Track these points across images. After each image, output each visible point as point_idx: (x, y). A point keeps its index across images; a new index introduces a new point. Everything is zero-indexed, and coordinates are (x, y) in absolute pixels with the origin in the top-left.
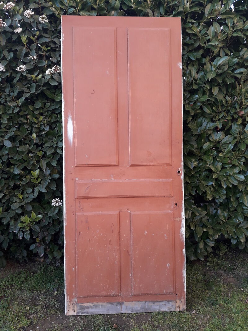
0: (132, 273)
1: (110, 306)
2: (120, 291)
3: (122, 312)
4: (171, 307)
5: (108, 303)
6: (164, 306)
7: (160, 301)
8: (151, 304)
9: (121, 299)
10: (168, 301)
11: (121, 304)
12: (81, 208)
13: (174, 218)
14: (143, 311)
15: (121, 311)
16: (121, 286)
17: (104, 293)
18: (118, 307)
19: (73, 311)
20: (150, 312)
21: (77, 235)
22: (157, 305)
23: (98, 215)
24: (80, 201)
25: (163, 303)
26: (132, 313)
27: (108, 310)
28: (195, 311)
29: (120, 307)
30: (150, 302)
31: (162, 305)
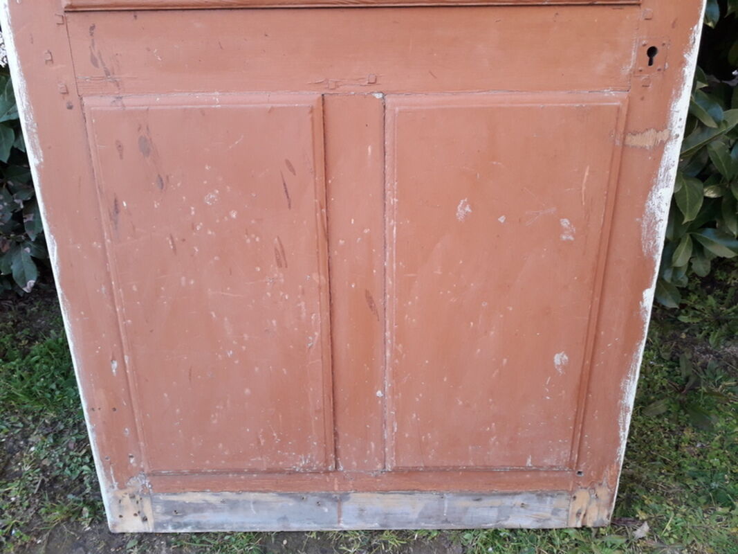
0: (388, 385)
1: (291, 504)
2: (332, 455)
3: (341, 525)
4: (549, 515)
5: (280, 495)
6: (522, 509)
7: (505, 494)
8: (463, 502)
9: (336, 481)
10: (539, 495)
11: (339, 500)
12: (108, 73)
13: (625, 133)
14: (432, 526)
15: (339, 522)
16: (336, 434)
17: (264, 462)
18: (326, 510)
19: (138, 519)
20: (459, 528)
21: (104, 217)
22: (491, 507)
23: (202, 112)
24: (92, 28)
25: (518, 500)
26: (382, 532)
27: (285, 518)
29: (334, 510)
30: (462, 495)
31: (512, 507)
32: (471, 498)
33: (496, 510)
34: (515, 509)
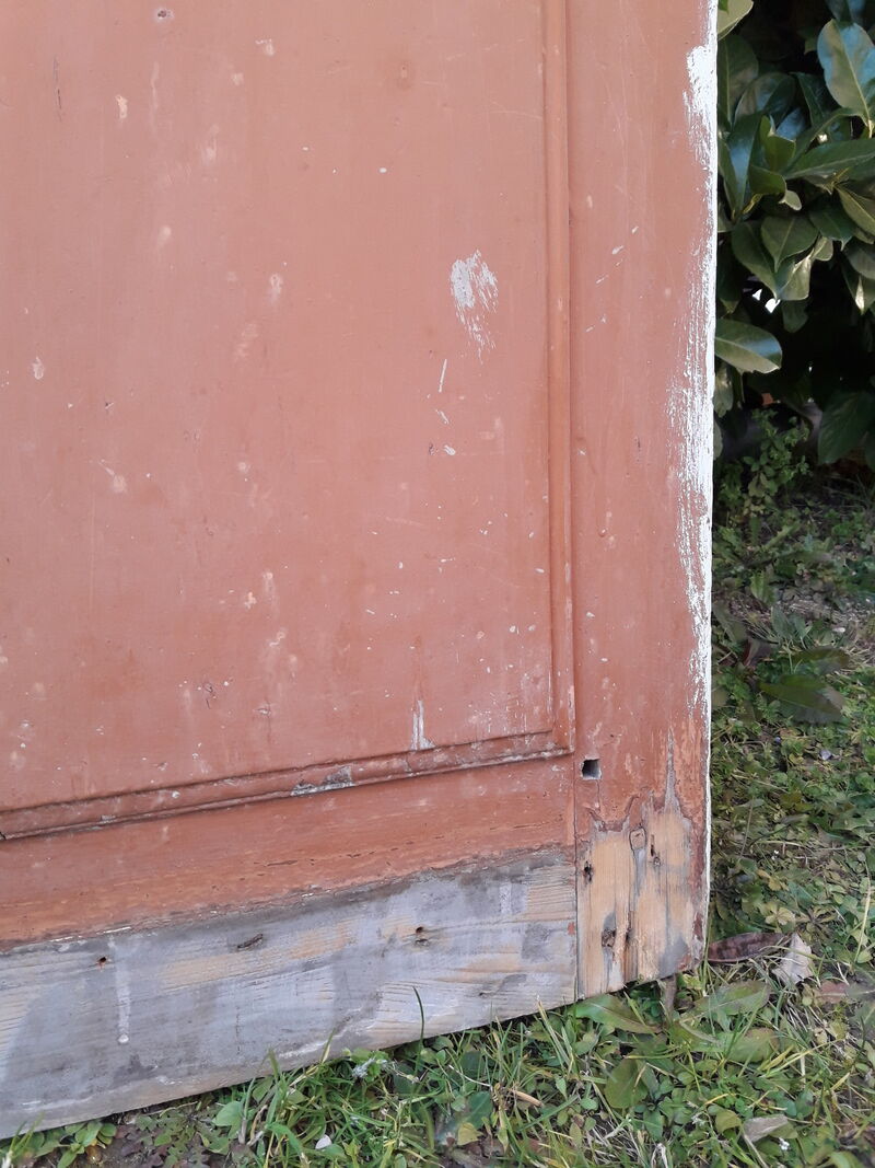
4: (514, 961)
6: (421, 954)
7: (348, 900)
8: (194, 964)
10: (472, 881)
20: (191, 1089)
22: (308, 966)
25: (403, 914)
28: (801, 948)
30: (183, 936)
31: (383, 953)
32: (219, 940)
33: (326, 973)
34: (395, 957)
